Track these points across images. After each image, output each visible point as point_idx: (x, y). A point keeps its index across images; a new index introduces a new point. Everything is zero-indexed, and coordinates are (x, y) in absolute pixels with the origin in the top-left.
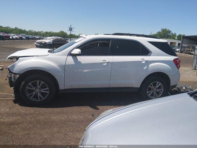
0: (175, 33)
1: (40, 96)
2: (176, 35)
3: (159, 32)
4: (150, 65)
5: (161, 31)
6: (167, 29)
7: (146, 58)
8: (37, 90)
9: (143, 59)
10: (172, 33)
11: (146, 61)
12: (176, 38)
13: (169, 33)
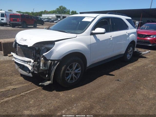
0: (69, 10)
1: (74, 77)
2: (70, 11)
3: (58, 9)
5: (59, 8)
6: (63, 6)
8: (73, 72)
10: (67, 10)
12: (70, 14)
13: (65, 9)
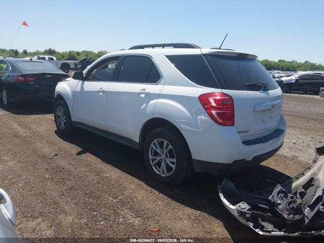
4: (152, 102)
7: (150, 88)
9: (144, 90)
11: (147, 94)
